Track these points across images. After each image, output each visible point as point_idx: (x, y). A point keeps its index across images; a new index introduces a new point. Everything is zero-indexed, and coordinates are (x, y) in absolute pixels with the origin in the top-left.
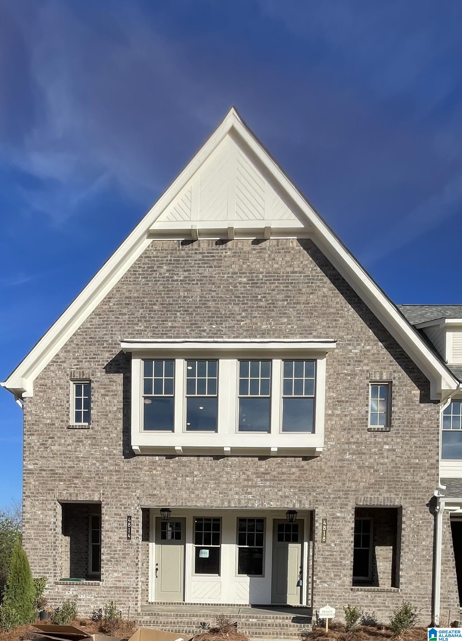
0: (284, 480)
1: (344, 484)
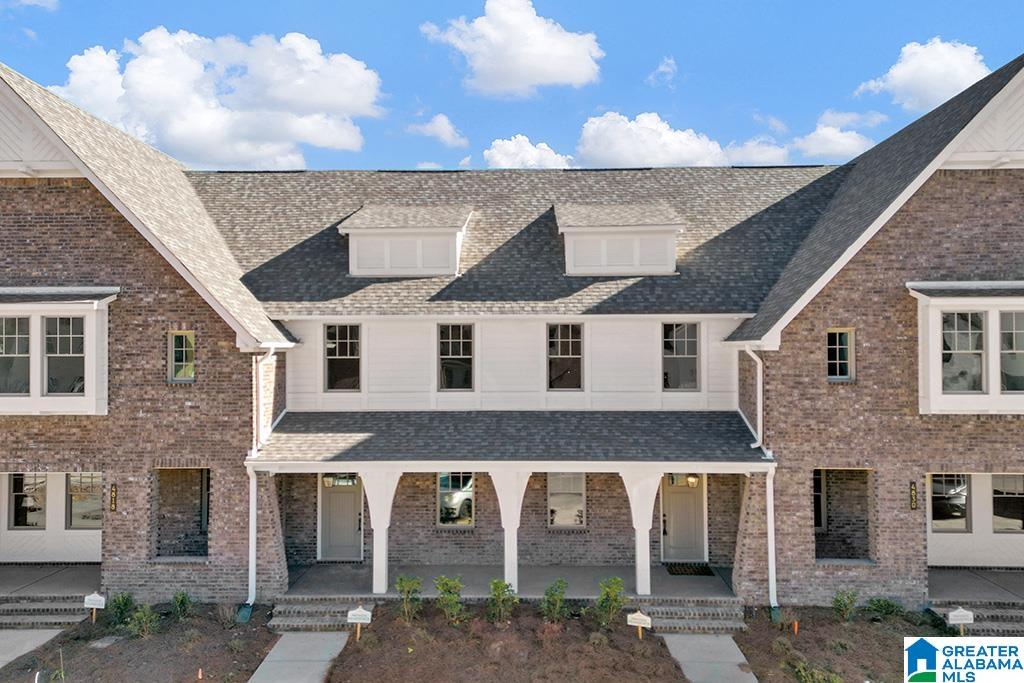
0: (63, 442)
1: (137, 445)
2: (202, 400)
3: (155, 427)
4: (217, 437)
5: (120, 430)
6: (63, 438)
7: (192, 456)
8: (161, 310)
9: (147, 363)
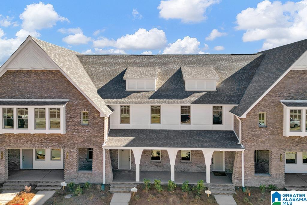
0: (54, 141)
1: (73, 142)
2: (91, 130)
3: (78, 137)
4: (95, 140)
5: (69, 137)
6: (54, 140)
7: (88, 145)
8: (79, 106)
9: (76, 120)
